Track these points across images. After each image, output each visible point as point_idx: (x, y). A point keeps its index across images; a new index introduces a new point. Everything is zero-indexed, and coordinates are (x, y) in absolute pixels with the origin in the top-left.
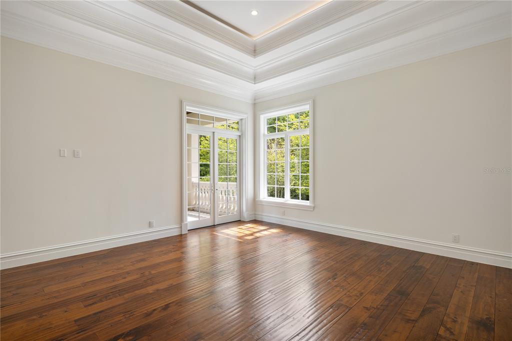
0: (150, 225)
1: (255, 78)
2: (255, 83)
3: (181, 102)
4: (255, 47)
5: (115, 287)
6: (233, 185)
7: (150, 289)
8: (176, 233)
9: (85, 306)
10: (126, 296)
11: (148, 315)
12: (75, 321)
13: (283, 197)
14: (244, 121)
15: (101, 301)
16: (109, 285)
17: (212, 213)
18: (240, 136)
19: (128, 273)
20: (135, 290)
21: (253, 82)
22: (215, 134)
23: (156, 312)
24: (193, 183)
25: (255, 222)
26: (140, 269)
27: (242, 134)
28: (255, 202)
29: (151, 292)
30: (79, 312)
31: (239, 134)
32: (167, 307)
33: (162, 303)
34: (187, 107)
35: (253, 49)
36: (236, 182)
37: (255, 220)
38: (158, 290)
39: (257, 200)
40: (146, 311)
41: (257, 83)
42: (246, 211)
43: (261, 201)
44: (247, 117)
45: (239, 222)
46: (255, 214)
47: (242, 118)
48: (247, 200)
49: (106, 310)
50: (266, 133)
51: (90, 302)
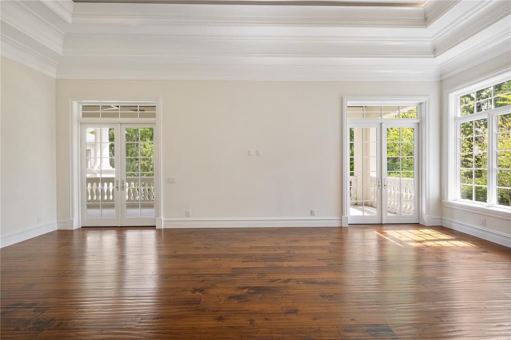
0: (312, 213)
1: (434, 50)
2: (435, 57)
3: (342, 99)
4: (425, 14)
5: (264, 255)
6: (408, 181)
7: (285, 264)
8: (336, 224)
9: (242, 262)
10: (268, 263)
11: (273, 281)
12: (233, 268)
13: (485, 200)
14: (423, 105)
15: (252, 261)
16: (263, 253)
17: (379, 207)
18: (419, 123)
19: (279, 248)
20: (275, 261)
21: (433, 56)
22: (383, 125)
23: (279, 281)
24: (371, 178)
25: (441, 229)
26: (289, 247)
27: (421, 121)
28: (441, 203)
29: (285, 266)
30: (237, 264)
31: (417, 121)
32: (288, 280)
33: (287, 277)
34: (348, 102)
35: (423, 18)
36: (413, 177)
37: (441, 226)
38: (290, 267)
39: (443, 201)
40: (272, 278)
41: (438, 56)
42: (426, 214)
43: (450, 204)
44: (429, 99)
45: (417, 225)
46: (441, 219)
47: (421, 101)
48: (428, 201)
49: (251, 268)
50: (459, 115)
51: (246, 260)
